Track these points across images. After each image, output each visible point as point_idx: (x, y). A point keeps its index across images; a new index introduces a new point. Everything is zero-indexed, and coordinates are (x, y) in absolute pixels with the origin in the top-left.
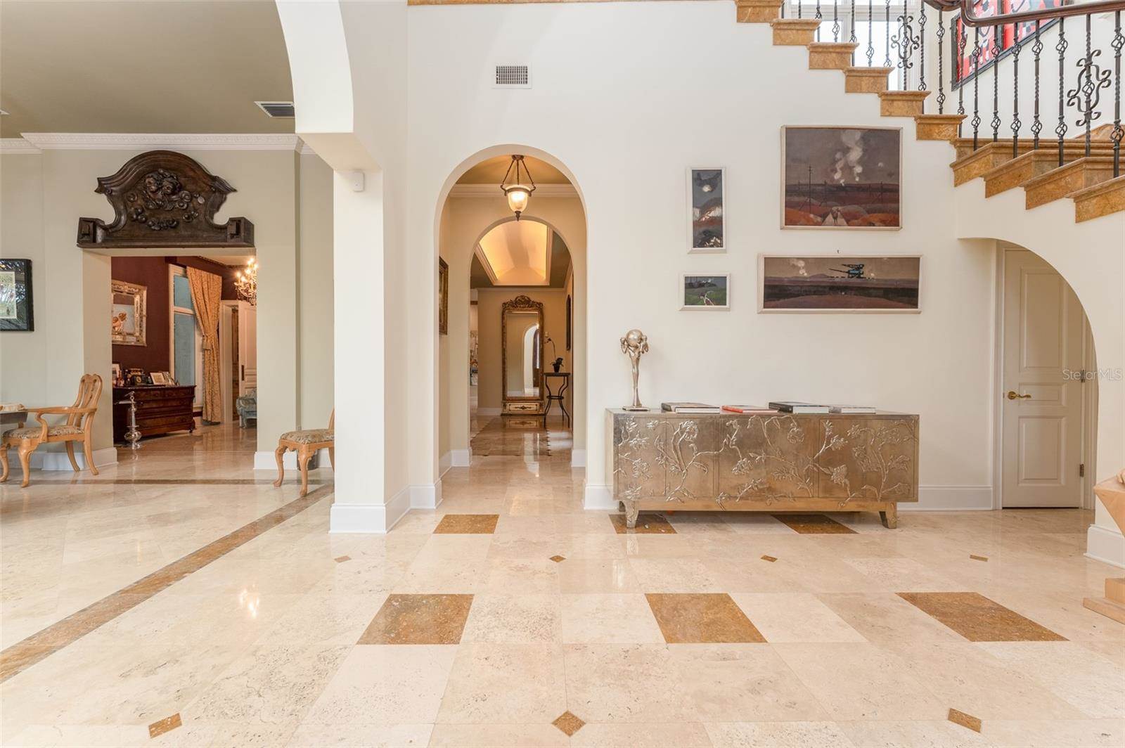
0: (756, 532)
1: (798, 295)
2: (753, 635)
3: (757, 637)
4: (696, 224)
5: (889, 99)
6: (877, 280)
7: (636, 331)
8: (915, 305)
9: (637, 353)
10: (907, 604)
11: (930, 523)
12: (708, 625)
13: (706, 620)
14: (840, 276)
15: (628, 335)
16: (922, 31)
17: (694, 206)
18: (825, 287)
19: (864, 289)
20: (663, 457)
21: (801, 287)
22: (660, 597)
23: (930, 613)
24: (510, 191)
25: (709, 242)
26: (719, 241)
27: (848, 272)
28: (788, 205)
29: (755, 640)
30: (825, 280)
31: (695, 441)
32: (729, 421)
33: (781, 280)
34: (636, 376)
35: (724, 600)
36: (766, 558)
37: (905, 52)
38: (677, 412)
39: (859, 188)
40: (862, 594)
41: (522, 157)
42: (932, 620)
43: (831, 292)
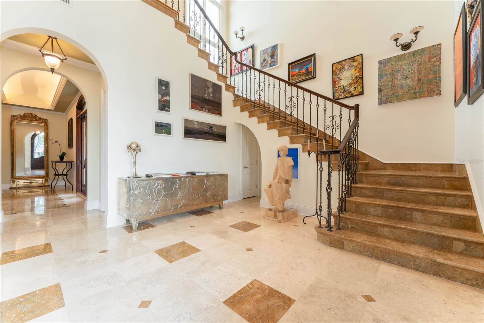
0: (185, 219)
1: (195, 134)
2: (196, 250)
3: (198, 250)
4: (160, 101)
5: (219, 75)
6: (217, 132)
7: (135, 142)
8: (225, 141)
9: (135, 152)
10: (231, 228)
11: (231, 206)
12: (181, 253)
13: (180, 251)
14: (207, 129)
15: (131, 144)
16: (226, 58)
17: (159, 93)
18: (202, 132)
19: (213, 134)
20: (150, 196)
21: (196, 131)
22: (161, 250)
23: (237, 229)
24: (46, 54)
25: (165, 109)
26: (168, 110)
27: (209, 128)
28: (192, 101)
29: (198, 251)
30: (203, 130)
31: (163, 188)
32: (175, 179)
33: (190, 128)
34: (135, 163)
35: (183, 243)
36: (191, 227)
37: (222, 62)
38: (155, 177)
39: (212, 101)
40: (221, 229)
41: (56, 38)
42: (237, 230)
43: (204, 134)
